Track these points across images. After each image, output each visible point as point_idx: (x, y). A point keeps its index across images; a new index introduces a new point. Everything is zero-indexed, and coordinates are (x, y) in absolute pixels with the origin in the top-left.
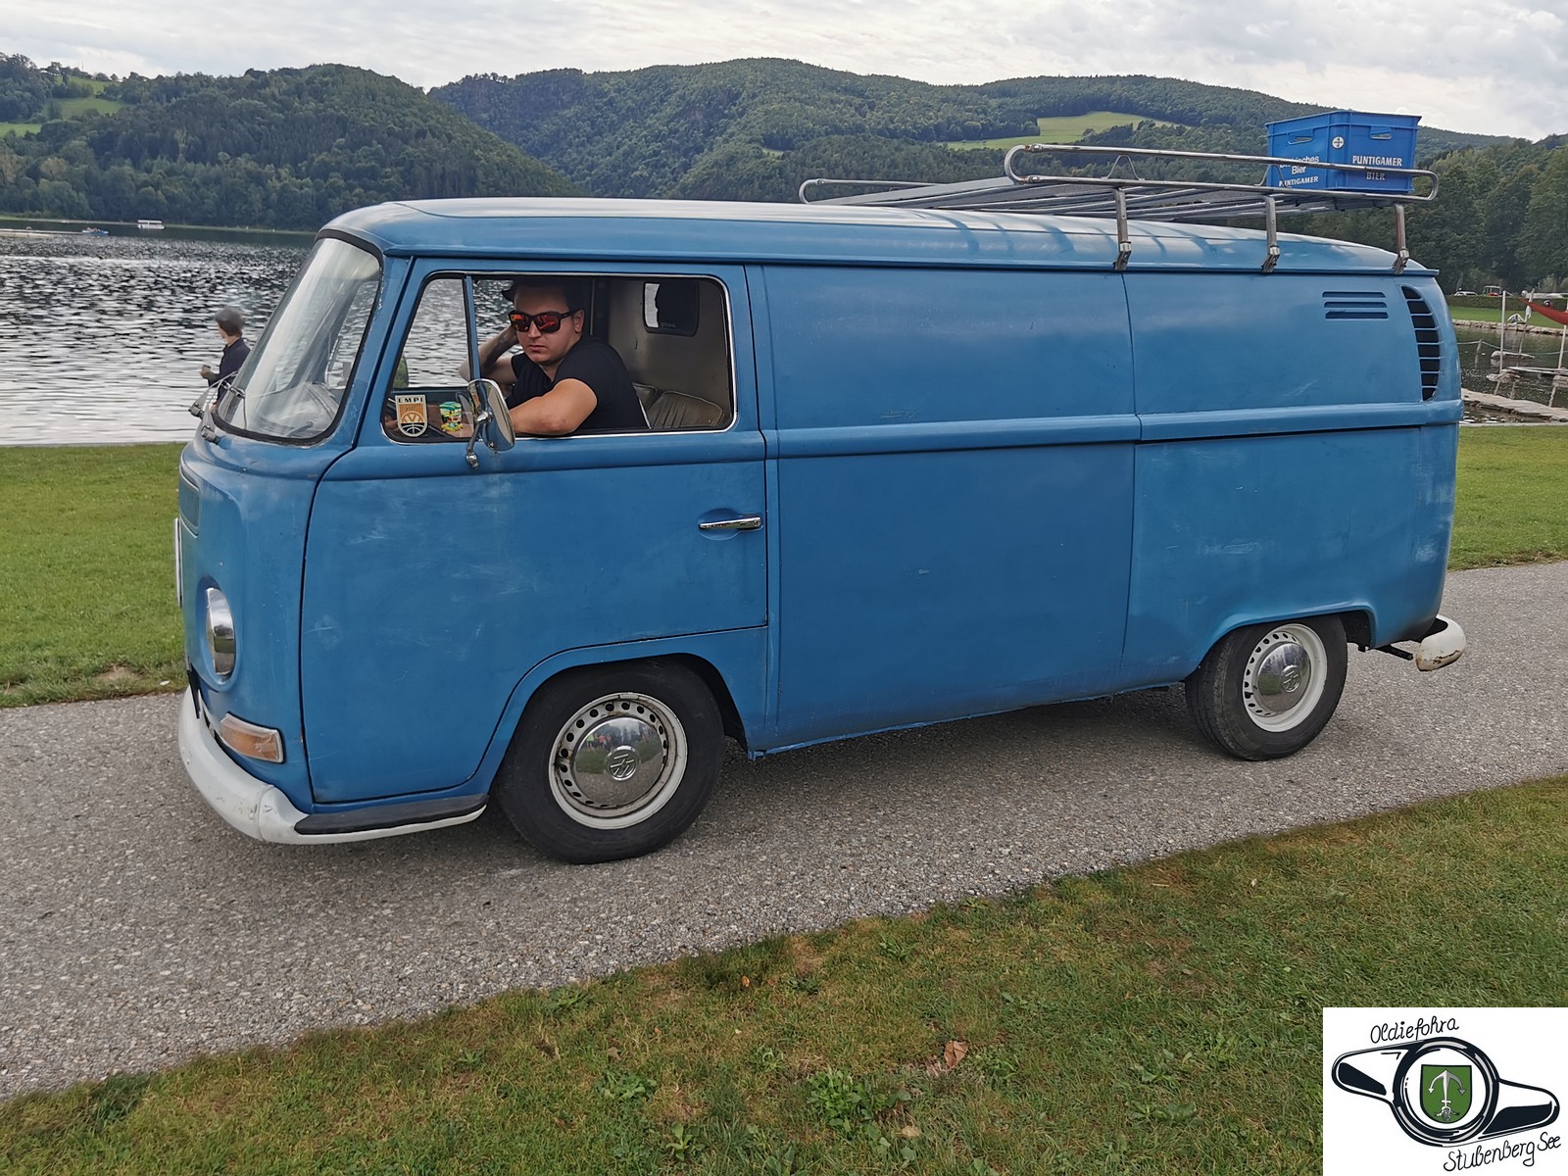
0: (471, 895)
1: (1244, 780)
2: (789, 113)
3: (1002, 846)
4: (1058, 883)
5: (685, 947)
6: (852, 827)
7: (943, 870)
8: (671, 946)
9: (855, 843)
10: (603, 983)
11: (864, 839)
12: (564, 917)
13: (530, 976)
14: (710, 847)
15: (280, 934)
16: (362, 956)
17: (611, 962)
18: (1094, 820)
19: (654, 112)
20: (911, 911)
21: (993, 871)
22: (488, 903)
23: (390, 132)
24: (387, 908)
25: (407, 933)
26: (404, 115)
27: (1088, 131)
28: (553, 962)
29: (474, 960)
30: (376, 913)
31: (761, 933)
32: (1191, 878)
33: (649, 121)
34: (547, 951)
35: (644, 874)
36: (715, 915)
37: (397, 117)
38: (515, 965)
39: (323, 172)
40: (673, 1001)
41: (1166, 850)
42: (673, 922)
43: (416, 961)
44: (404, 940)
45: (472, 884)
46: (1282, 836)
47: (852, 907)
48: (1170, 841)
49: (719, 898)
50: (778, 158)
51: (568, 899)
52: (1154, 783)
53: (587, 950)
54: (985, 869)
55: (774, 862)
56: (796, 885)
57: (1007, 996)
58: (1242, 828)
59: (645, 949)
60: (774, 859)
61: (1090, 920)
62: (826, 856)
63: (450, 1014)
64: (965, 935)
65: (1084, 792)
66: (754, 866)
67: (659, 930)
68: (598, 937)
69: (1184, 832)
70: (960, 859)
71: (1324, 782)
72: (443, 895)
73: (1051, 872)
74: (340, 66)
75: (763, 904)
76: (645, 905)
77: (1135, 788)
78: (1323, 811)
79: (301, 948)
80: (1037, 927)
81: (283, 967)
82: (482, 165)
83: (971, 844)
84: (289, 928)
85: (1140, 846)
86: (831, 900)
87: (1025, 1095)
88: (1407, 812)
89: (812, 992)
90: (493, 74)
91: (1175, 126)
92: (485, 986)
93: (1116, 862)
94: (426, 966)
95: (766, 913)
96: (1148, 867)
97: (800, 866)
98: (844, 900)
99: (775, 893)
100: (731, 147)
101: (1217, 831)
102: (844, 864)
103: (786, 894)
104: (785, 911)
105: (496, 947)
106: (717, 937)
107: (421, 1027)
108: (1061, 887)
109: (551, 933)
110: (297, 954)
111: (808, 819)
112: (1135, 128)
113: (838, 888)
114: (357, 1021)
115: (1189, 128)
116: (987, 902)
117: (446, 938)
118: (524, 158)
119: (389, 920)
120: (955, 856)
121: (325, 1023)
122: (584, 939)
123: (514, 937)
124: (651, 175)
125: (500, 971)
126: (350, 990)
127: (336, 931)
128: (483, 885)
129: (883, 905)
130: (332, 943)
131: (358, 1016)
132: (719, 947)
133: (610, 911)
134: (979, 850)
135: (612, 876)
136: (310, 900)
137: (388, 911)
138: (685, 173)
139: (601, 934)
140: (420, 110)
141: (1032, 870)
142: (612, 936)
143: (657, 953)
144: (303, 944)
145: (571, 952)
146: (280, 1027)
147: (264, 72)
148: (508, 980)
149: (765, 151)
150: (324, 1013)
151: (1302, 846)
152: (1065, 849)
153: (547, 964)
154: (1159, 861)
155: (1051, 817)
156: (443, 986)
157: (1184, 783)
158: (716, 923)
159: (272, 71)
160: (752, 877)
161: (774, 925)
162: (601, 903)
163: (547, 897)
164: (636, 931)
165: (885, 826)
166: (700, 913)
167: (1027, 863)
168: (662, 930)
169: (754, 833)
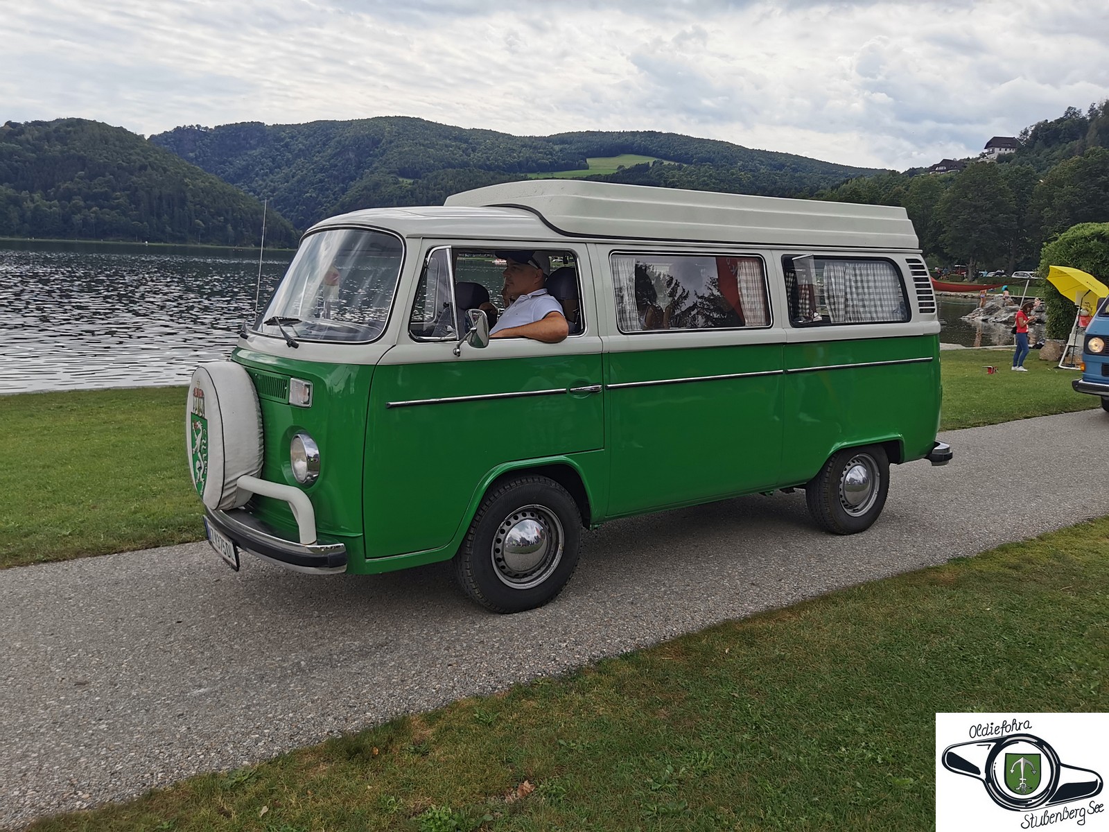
0: (168, 710)
1: (723, 585)
2: (416, 153)
3: (561, 642)
4: (599, 663)
5: (331, 732)
6: (457, 637)
7: (520, 661)
8: (321, 732)
9: (458, 648)
10: (269, 763)
11: (465, 645)
12: (241, 720)
13: (213, 763)
14: (353, 660)
15: (18, 748)
16: (82, 760)
17: (276, 748)
18: (624, 620)
19: (319, 152)
20: (497, 691)
21: (555, 659)
22: (182, 715)
23: (120, 167)
24: (103, 723)
25: (119, 741)
26: (130, 154)
27: (620, 167)
28: (231, 752)
29: (170, 756)
30: (94, 728)
31: (389, 716)
32: (687, 652)
33: (315, 159)
34: (226, 745)
35: (303, 683)
36: (355, 707)
37: (125, 156)
38: (202, 757)
39: (68, 195)
40: (322, 771)
41: (671, 635)
42: (323, 715)
43: (124, 760)
44: (116, 745)
45: (169, 702)
46: (746, 619)
47: (455, 692)
48: (674, 629)
49: (359, 694)
50: (410, 184)
51: (243, 706)
52: (665, 592)
53: (257, 741)
54: (549, 658)
55: (400, 666)
56: (415, 680)
57: (562, 742)
58: (721, 616)
59: (301, 736)
60: (399, 664)
61: (620, 687)
62: (438, 659)
63: (151, 795)
64: (534, 704)
65: (618, 601)
66: (386, 670)
67: (313, 722)
68: (266, 731)
69: (683, 622)
70: (532, 652)
71: (773, 583)
72: (147, 711)
73: (594, 656)
74: (80, 121)
75: (391, 696)
76: (303, 705)
77: (652, 596)
78: (773, 601)
79: (34, 758)
80: (584, 694)
81: (20, 772)
82: (191, 189)
83: (540, 642)
84: (25, 745)
85: (654, 634)
86: (440, 688)
87: (573, 808)
88: (824, 598)
89: (425, 754)
90: (197, 126)
91: (676, 164)
92: (178, 773)
93: (638, 646)
94: (133, 763)
95: (392, 702)
96: (659, 647)
97: (418, 667)
98: (449, 688)
99: (400, 687)
100: (376, 177)
101: (705, 620)
102: (450, 663)
103: (408, 687)
104: (407, 699)
105: (186, 743)
106: (356, 722)
107: (129, 806)
108: (601, 666)
109: (230, 731)
110: (31, 762)
111: (426, 634)
112: (651, 166)
113: (446, 680)
114: (78, 807)
115: (685, 165)
116: (550, 680)
117: (148, 742)
118: (222, 184)
119: (104, 732)
120: (529, 651)
121: (51, 811)
122: (255, 733)
123: (201, 737)
124: (318, 196)
125: (190, 761)
126: (72, 785)
127: (62, 744)
128: (178, 702)
129: (477, 688)
130: (60, 752)
131: (78, 803)
132: (358, 730)
133: (276, 712)
134: (545, 646)
135: (278, 687)
136: (41, 722)
137: (104, 726)
138: (344, 194)
139: (268, 729)
140: (142, 151)
141: (582, 657)
142: (276, 730)
143: (311, 738)
144: (36, 755)
145: (245, 744)
146: (17, 816)
147: (19, 124)
148: (197, 767)
149: (401, 179)
150: (52, 803)
151: (758, 625)
152: (604, 640)
153: (226, 754)
154: (666, 643)
155: (595, 620)
156: (146, 776)
157: (684, 590)
158: (356, 712)
159: (27, 123)
160: (383, 677)
161: (398, 709)
162: (269, 706)
163: (228, 706)
164: (295, 724)
165: (480, 635)
166: (344, 706)
167: (577, 652)
168: (315, 722)
169: (386, 647)
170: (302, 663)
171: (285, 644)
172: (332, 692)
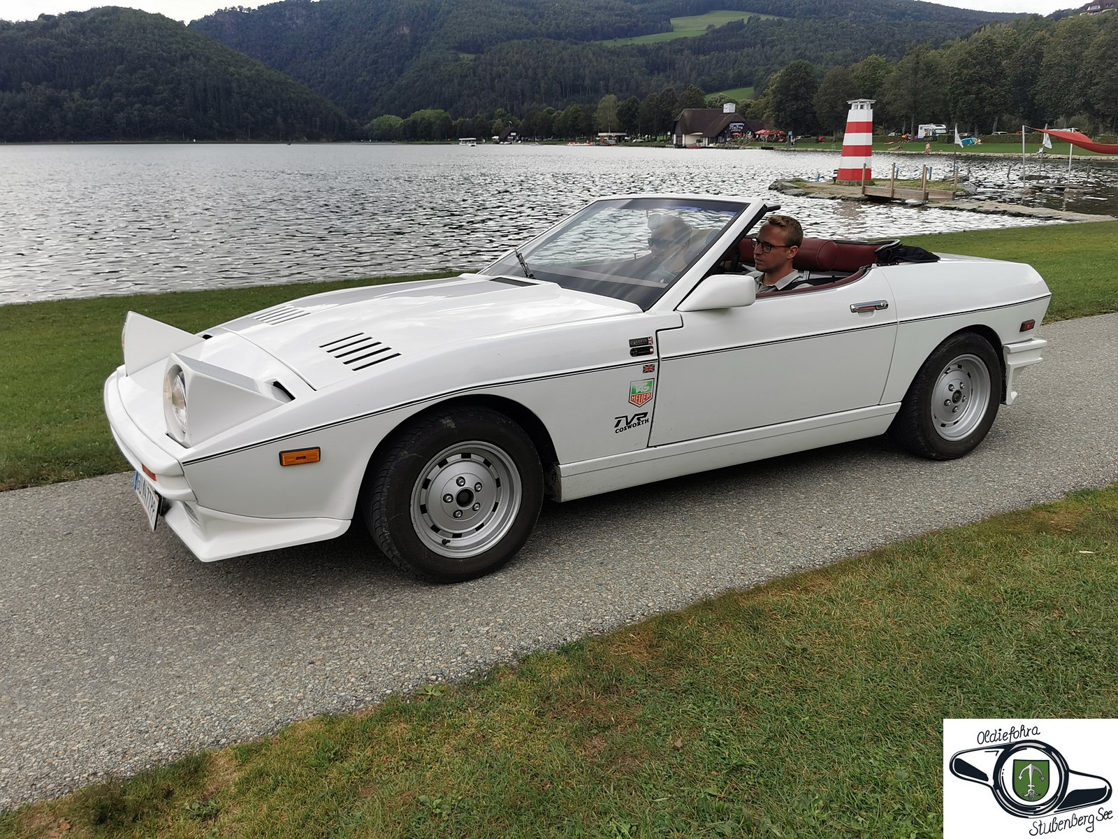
1: (738, 535)
2: (477, 24)
3: (482, 625)
4: (525, 660)
5: (95, 774)
6: (339, 618)
7: (413, 656)
8: (80, 774)
9: (336, 633)
11: (346, 629)
18: (582, 589)
19: (371, 29)
20: (362, 705)
21: (463, 653)
23: (160, 58)
26: (170, 43)
27: (710, 26)
31: (187, 750)
33: (366, 37)
36: (147, 732)
37: (166, 46)
39: (109, 92)
41: (643, 615)
46: (758, 589)
47: (300, 708)
48: (650, 605)
50: (472, 60)
52: (653, 546)
54: (456, 651)
55: (241, 664)
56: (251, 688)
58: (723, 584)
62: (299, 652)
64: (405, 729)
65: (583, 561)
66: (218, 670)
67: (76, 756)
69: (665, 593)
70: (435, 642)
73: (522, 648)
74: (115, 9)
76: (76, 728)
78: (802, 560)
80: (487, 712)
82: (236, 78)
83: (453, 625)
85: (619, 612)
86: (281, 702)
88: (879, 556)
89: (208, 817)
90: (239, 7)
91: (776, 20)
93: (590, 631)
96: (622, 633)
98: (295, 701)
100: (434, 55)
101: (698, 589)
102: (314, 659)
103: (236, 700)
104: (226, 720)
106: (137, 758)
108: (525, 665)
111: (300, 613)
112: (746, 22)
113: (296, 687)
115: (786, 20)
116: (445, 688)
118: (269, 71)
120: (431, 640)
124: (372, 80)
129: (335, 702)
132: (134, 771)
133: (35, 738)
134: (458, 632)
135: (60, 696)
138: (399, 76)
140: (183, 39)
141: (504, 649)
143: (60, 785)
147: (52, 14)
149: (461, 56)
151: (772, 598)
152: (544, 622)
154: (633, 629)
155: (542, 590)
158: (144, 742)
160: (209, 683)
161: (206, 738)
162: (31, 728)
164: (49, 760)
165: (374, 614)
166: (132, 731)
167: (501, 641)
168: (79, 756)
169: (235, 634)
170: (112, 658)
171: (104, 629)
172: (126, 708)
